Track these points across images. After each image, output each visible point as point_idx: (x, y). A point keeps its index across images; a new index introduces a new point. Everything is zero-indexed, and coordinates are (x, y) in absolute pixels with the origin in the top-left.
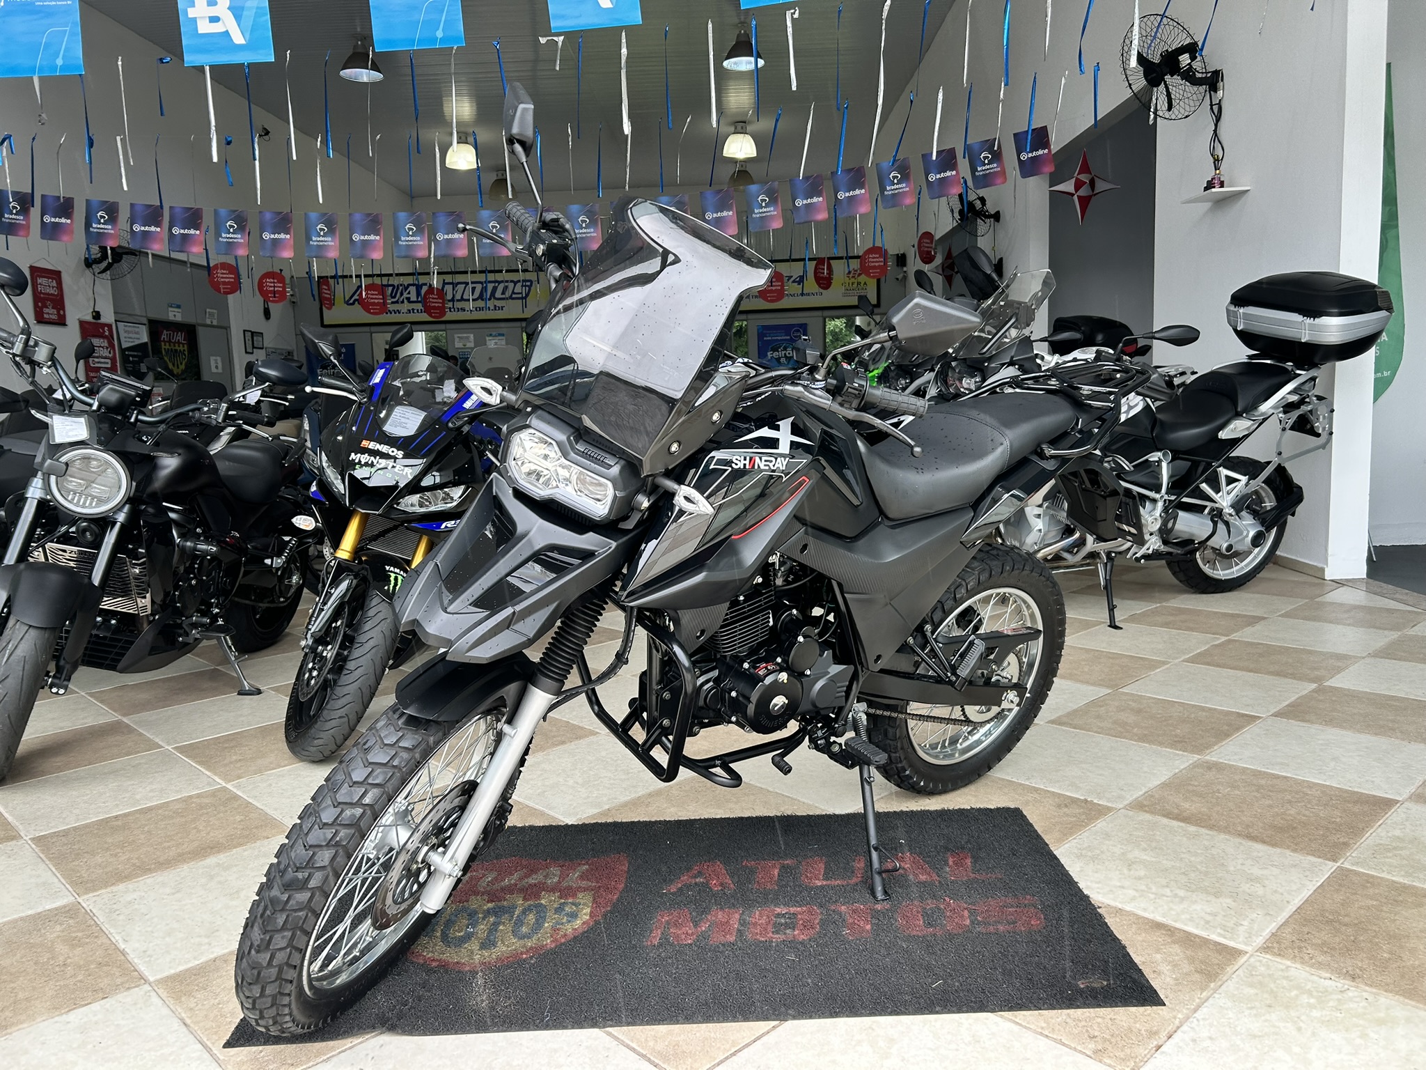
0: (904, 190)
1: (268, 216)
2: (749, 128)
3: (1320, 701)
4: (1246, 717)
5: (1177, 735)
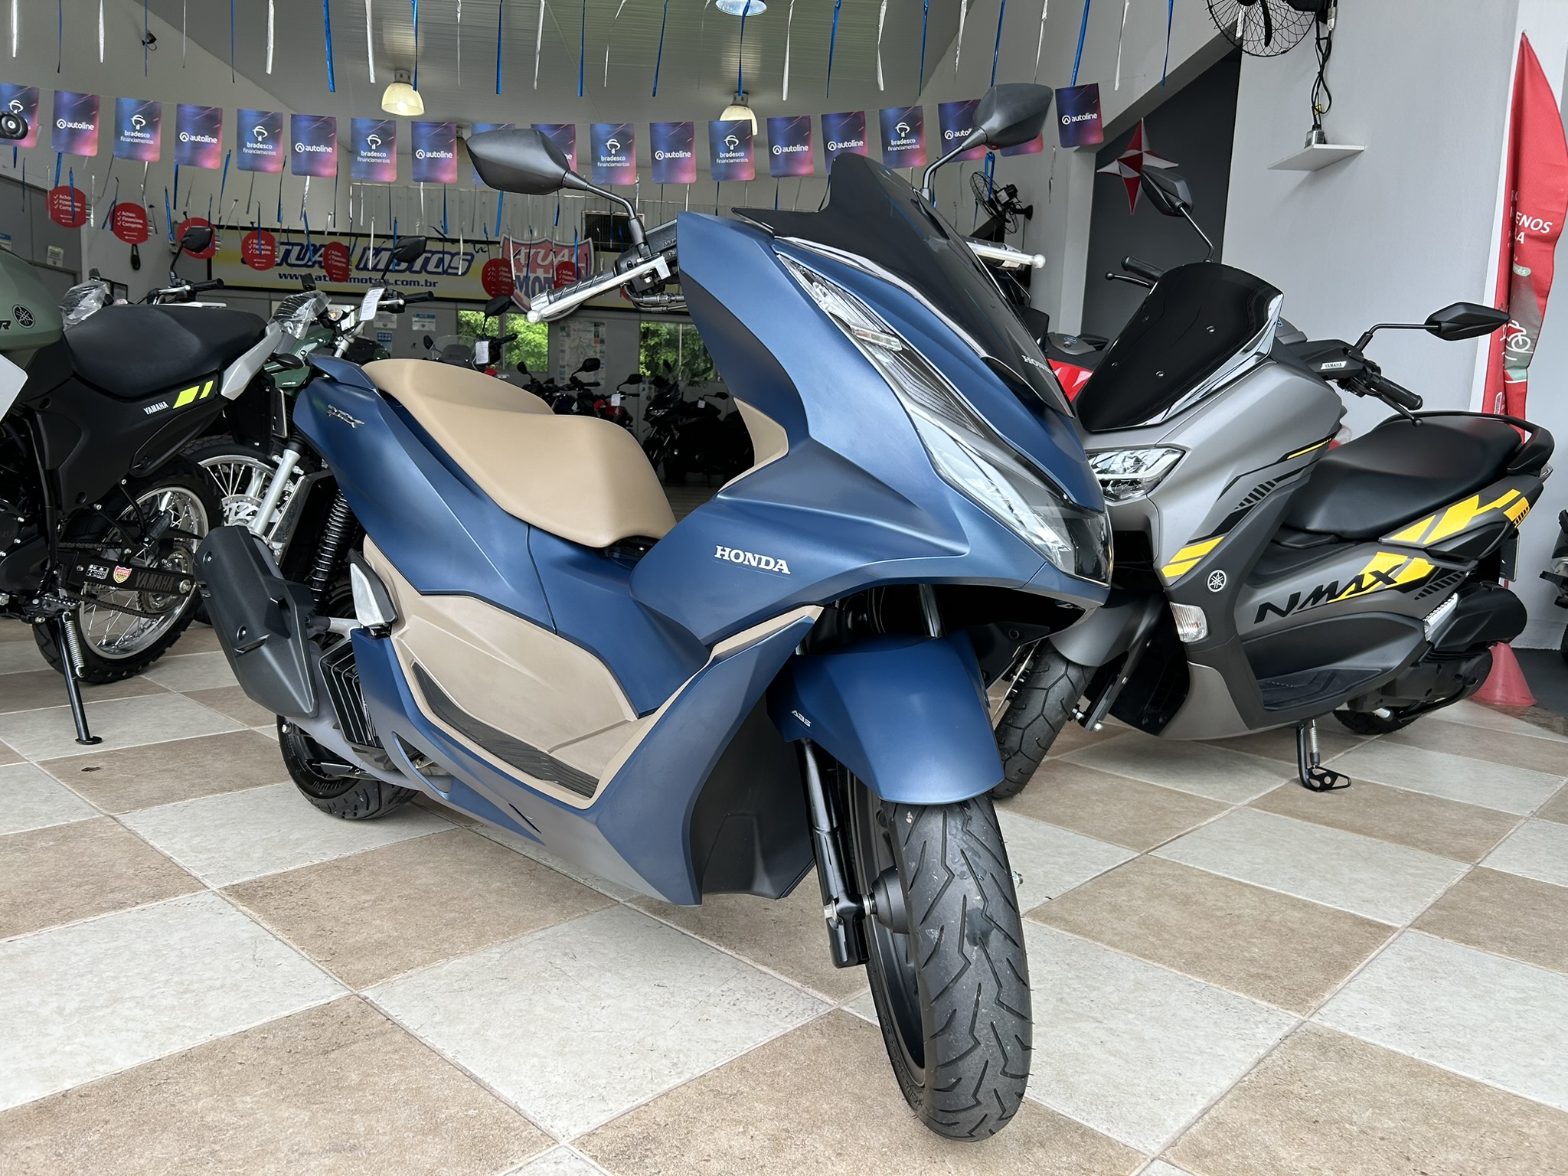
0: (914, 147)
1: (66, 98)
2: (751, 101)
3: (1482, 899)
4: (1367, 927)
5: (1255, 960)
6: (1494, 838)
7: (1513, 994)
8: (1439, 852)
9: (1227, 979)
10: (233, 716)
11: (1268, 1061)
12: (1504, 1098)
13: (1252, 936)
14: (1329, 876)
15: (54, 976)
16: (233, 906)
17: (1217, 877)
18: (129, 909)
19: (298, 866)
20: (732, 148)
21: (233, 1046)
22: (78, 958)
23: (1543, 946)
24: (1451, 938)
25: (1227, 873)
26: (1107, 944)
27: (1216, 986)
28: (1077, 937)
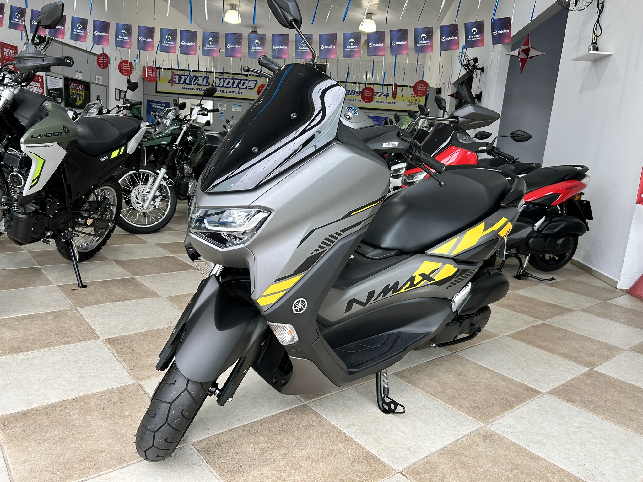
0: (428, 44)
1: (98, 23)
2: (373, 17)
3: (586, 384)
4: (530, 391)
5: (476, 401)
6: (607, 358)
7: (576, 424)
8: (579, 362)
9: (461, 407)
10: (129, 272)
11: (461, 441)
12: (549, 465)
13: (480, 391)
14: (525, 369)
15: (40, 367)
16: (106, 346)
17: (478, 365)
18: (71, 344)
19: (133, 333)
20: (352, 44)
21: (91, 398)
22: (50, 361)
23: (602, 406)
24: (563, 399)
25: (483, 364)
26: (420, 389)
27: (455, 409)
28: (409, 385)
